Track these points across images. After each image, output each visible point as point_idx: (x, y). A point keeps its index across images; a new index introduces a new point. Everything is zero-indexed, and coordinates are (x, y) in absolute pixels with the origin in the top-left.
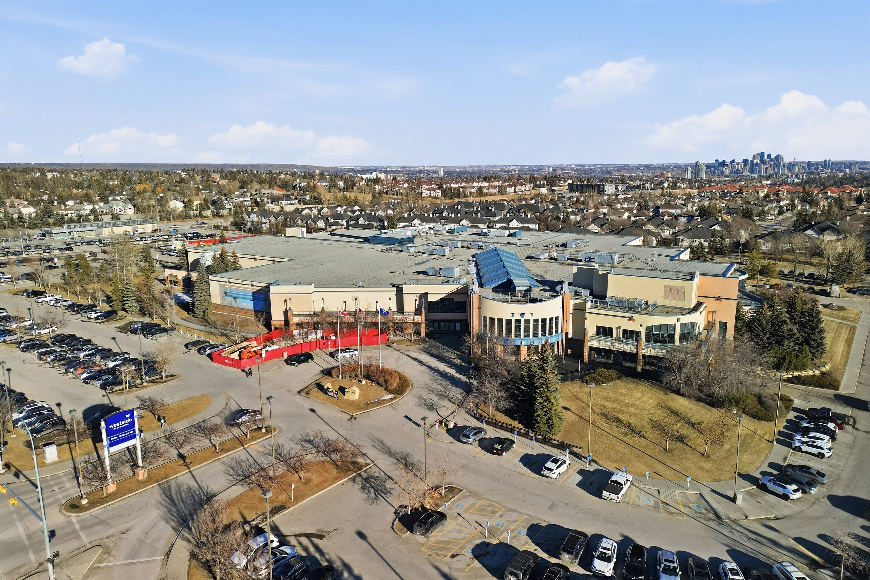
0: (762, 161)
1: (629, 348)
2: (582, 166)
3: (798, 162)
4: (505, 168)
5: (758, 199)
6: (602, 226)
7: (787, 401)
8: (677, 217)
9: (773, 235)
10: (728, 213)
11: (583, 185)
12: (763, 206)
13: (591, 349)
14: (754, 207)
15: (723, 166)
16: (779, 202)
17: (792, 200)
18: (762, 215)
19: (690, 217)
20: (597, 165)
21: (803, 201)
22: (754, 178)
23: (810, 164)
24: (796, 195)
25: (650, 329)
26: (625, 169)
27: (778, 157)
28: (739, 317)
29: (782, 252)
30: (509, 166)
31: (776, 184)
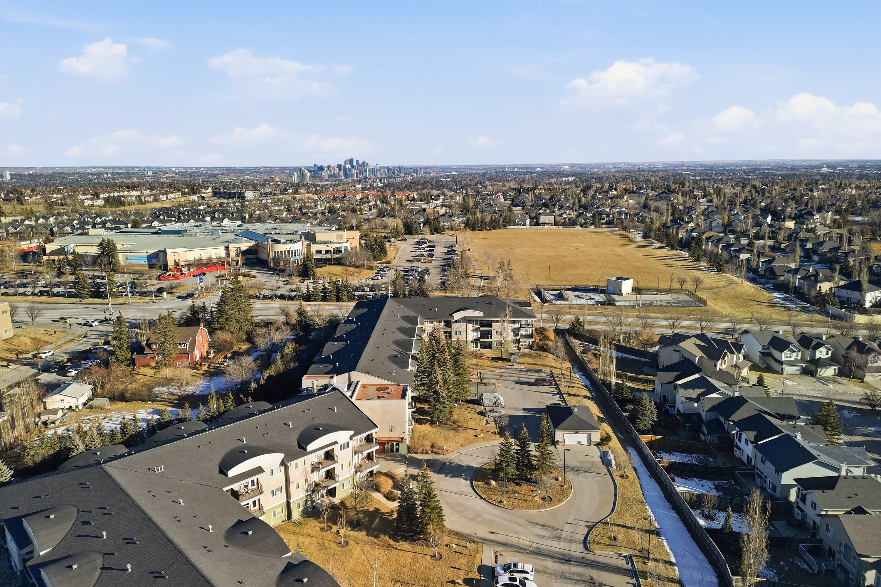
0: (352, 166)
1: (328, 256)
2: (184, 168)
3: (380, 167)
4: (89, 170)
5: (357, 201)
6: (275, 220)
7: (378, 267)
8: (315, 214)
9: (368, 220)
10: (342, 211)
11: (221, 192)
12: (360, 206)
13: (315, 259)
14: (356, 207)
15: (322, 171)
16: (369, 203)
17: (376, 202)
18: (361, 210)
19: (323, 214)
20: (200, 168)
21: (382, 202)
22: (349, 182)
23: (389, 169)
24: (378, 198)
25: (334, 249)
26: (231, 173)
27: (364, 163)
28: (360, 245)
29: (373, 228)
30: (94, 168)
31: (366, 188)
